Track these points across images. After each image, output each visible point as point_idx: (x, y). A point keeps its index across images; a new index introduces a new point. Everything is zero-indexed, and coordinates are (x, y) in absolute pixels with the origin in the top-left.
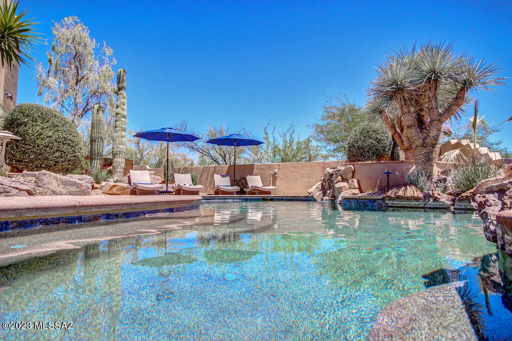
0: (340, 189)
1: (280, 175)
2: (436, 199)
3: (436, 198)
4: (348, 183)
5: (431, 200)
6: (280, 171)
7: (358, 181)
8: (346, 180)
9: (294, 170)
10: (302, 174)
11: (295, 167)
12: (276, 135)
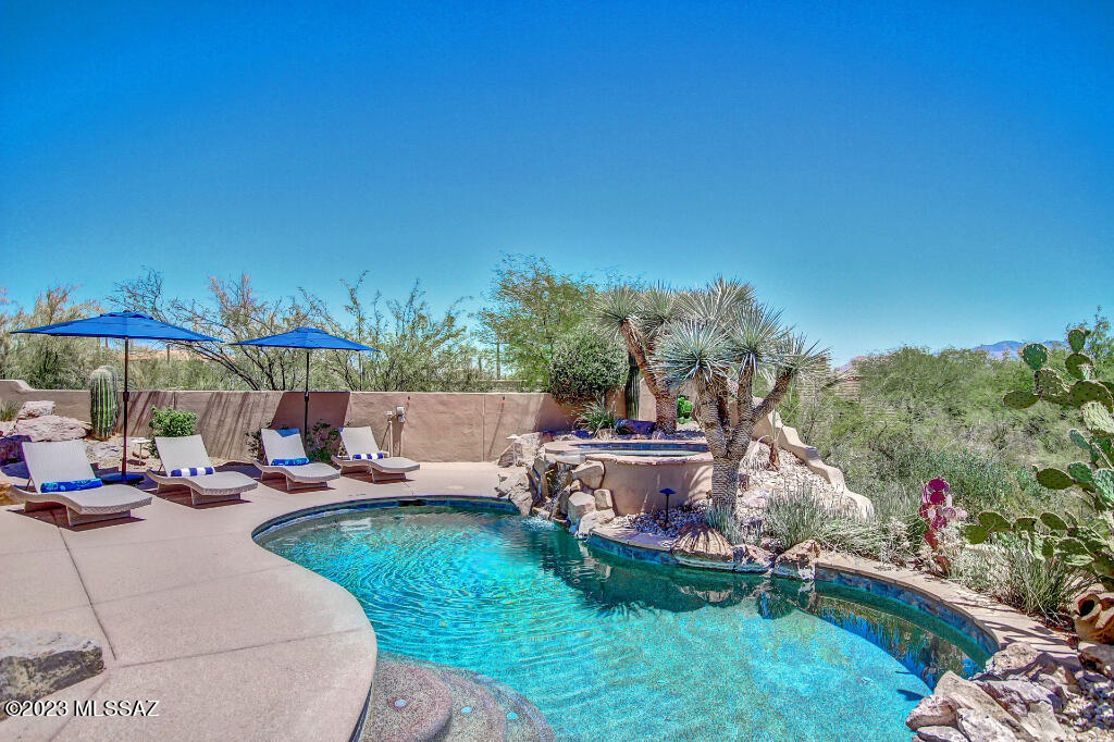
0: (581, 510)
1: (410, 418)
2: (751, 560)
3: (752, 557)
4: (593, 494)
5: (745, 560)
6: (410, 410)
7: (612, 493)
8: (588, 487)
9: (441, 408)
10: (457, 417)
11: (443, 403)
12: (381, 307)
